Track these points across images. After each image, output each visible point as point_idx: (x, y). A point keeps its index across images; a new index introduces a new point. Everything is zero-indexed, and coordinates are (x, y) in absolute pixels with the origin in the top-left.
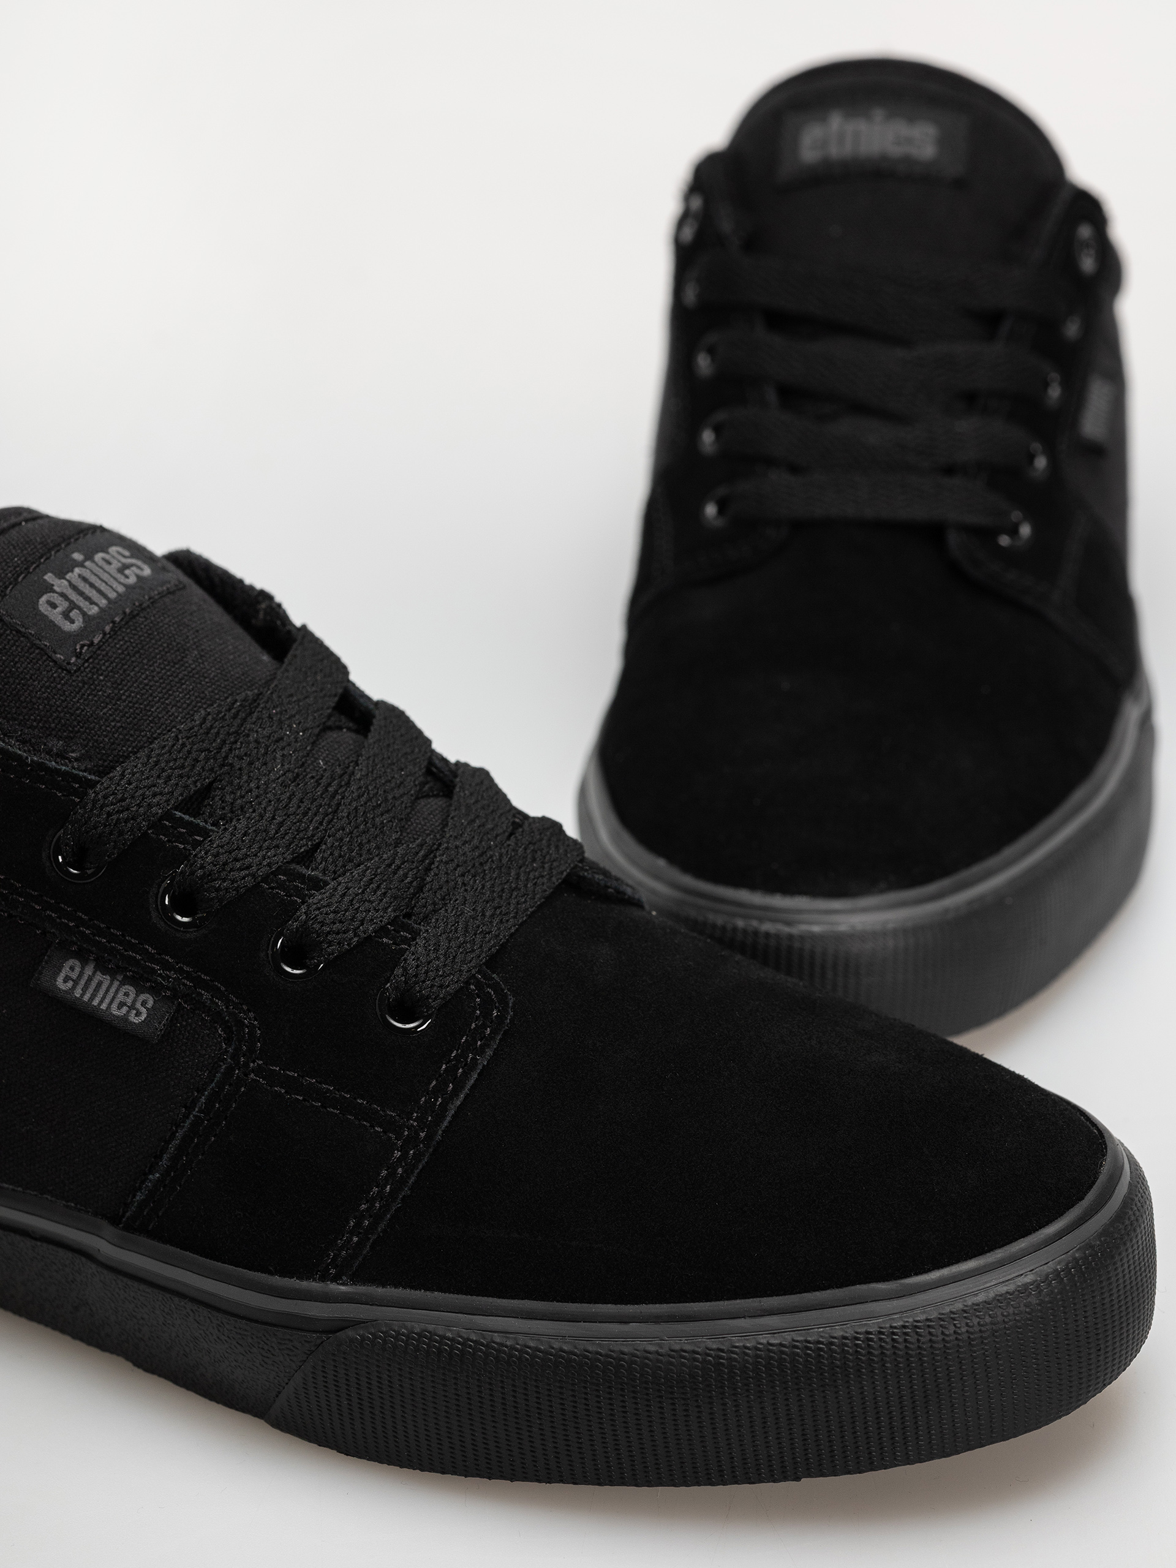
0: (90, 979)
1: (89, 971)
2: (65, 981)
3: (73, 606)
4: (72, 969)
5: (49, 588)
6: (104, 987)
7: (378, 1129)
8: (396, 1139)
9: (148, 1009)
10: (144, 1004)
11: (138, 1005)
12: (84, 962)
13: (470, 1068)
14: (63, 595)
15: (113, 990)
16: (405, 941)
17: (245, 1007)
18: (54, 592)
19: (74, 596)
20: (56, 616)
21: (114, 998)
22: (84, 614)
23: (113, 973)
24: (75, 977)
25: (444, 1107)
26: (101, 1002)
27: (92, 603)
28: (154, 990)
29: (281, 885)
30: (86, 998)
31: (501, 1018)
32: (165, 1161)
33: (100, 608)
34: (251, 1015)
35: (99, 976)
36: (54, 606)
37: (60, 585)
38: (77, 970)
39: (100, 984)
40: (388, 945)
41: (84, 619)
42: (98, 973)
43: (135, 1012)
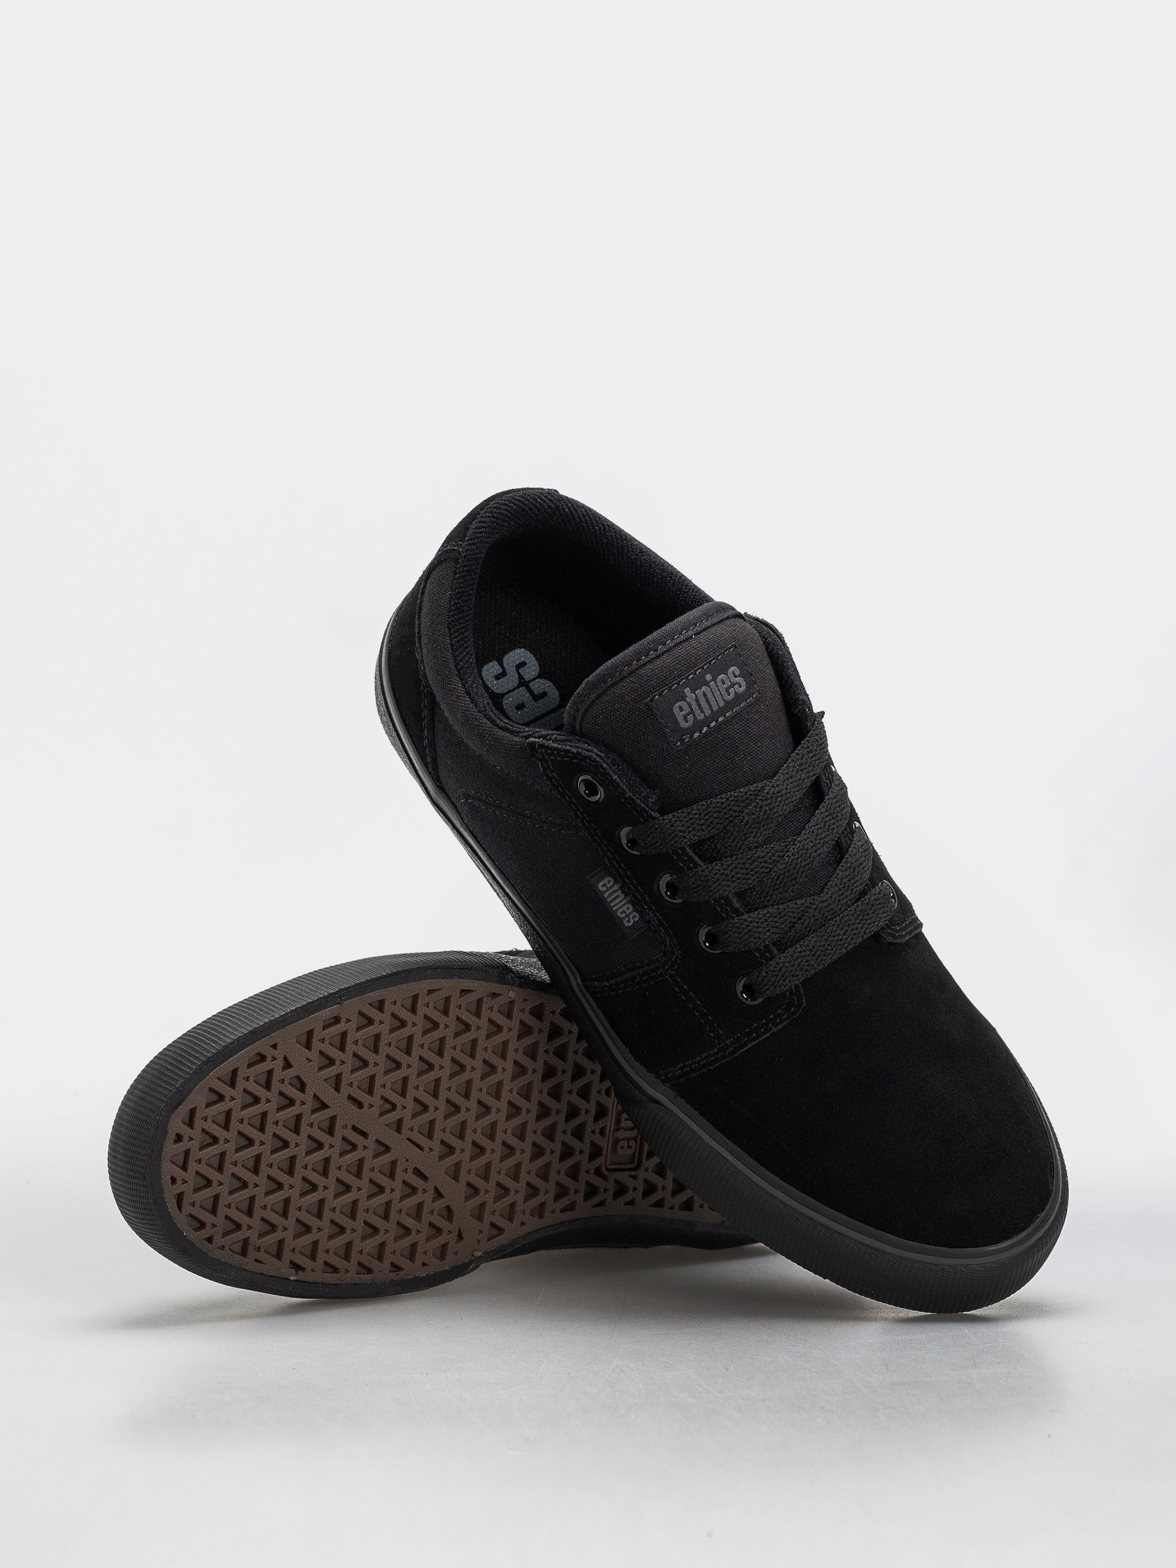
0: (615, 891)
1: (616, 887)
2: (603, 886)
3: (692, 712)
4: (609, 882)
5: (683, 698)
6: (619, 900)
7: (712, 1035)
8: (718, 1044)
9: (634, 921)
10: (634, 917)
11: (631, 916)
12: (616, 882)
13: (766, 1031)
14: (689, 705)
15: (623, 903)
16: (766, 958)
17: (678, 947)
18: (686, 701)
19: (695, 706)
20: (679, 716)
21: (621, 907)
22: (695, 718)
23: (626, 896)
24: (608, 887)
25: (746, 1044)
26: (614, 906)
27: (702, 711)
28: (641, 913)
29: (720, 905)
30: (609, 900)
31: (794, 1013)
32: (613, 981)
33: (705, 716)
34: (679, 952)
35: (619, 893)
36: (681, 709)
37: (690, 696)
38: (611, 884)
39: (618, 896)
40: (757, 956)
41: (694, 721)
42: (620, 891)
43: (628, 919)
